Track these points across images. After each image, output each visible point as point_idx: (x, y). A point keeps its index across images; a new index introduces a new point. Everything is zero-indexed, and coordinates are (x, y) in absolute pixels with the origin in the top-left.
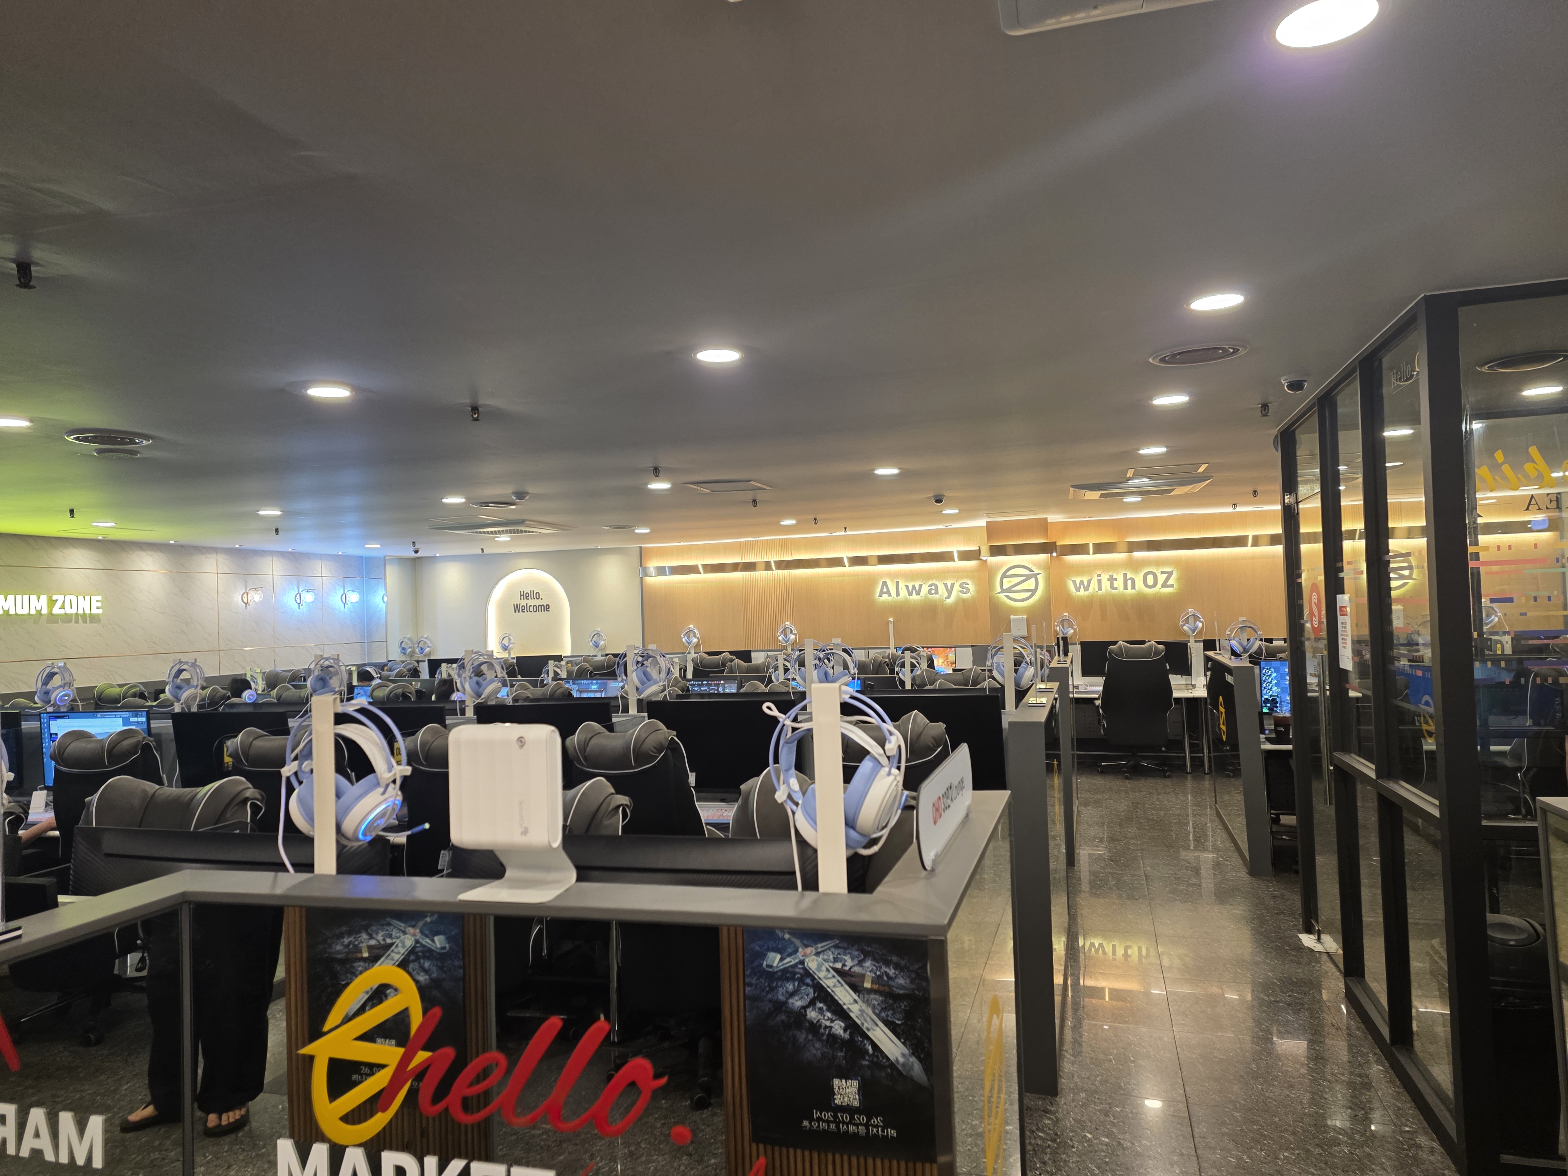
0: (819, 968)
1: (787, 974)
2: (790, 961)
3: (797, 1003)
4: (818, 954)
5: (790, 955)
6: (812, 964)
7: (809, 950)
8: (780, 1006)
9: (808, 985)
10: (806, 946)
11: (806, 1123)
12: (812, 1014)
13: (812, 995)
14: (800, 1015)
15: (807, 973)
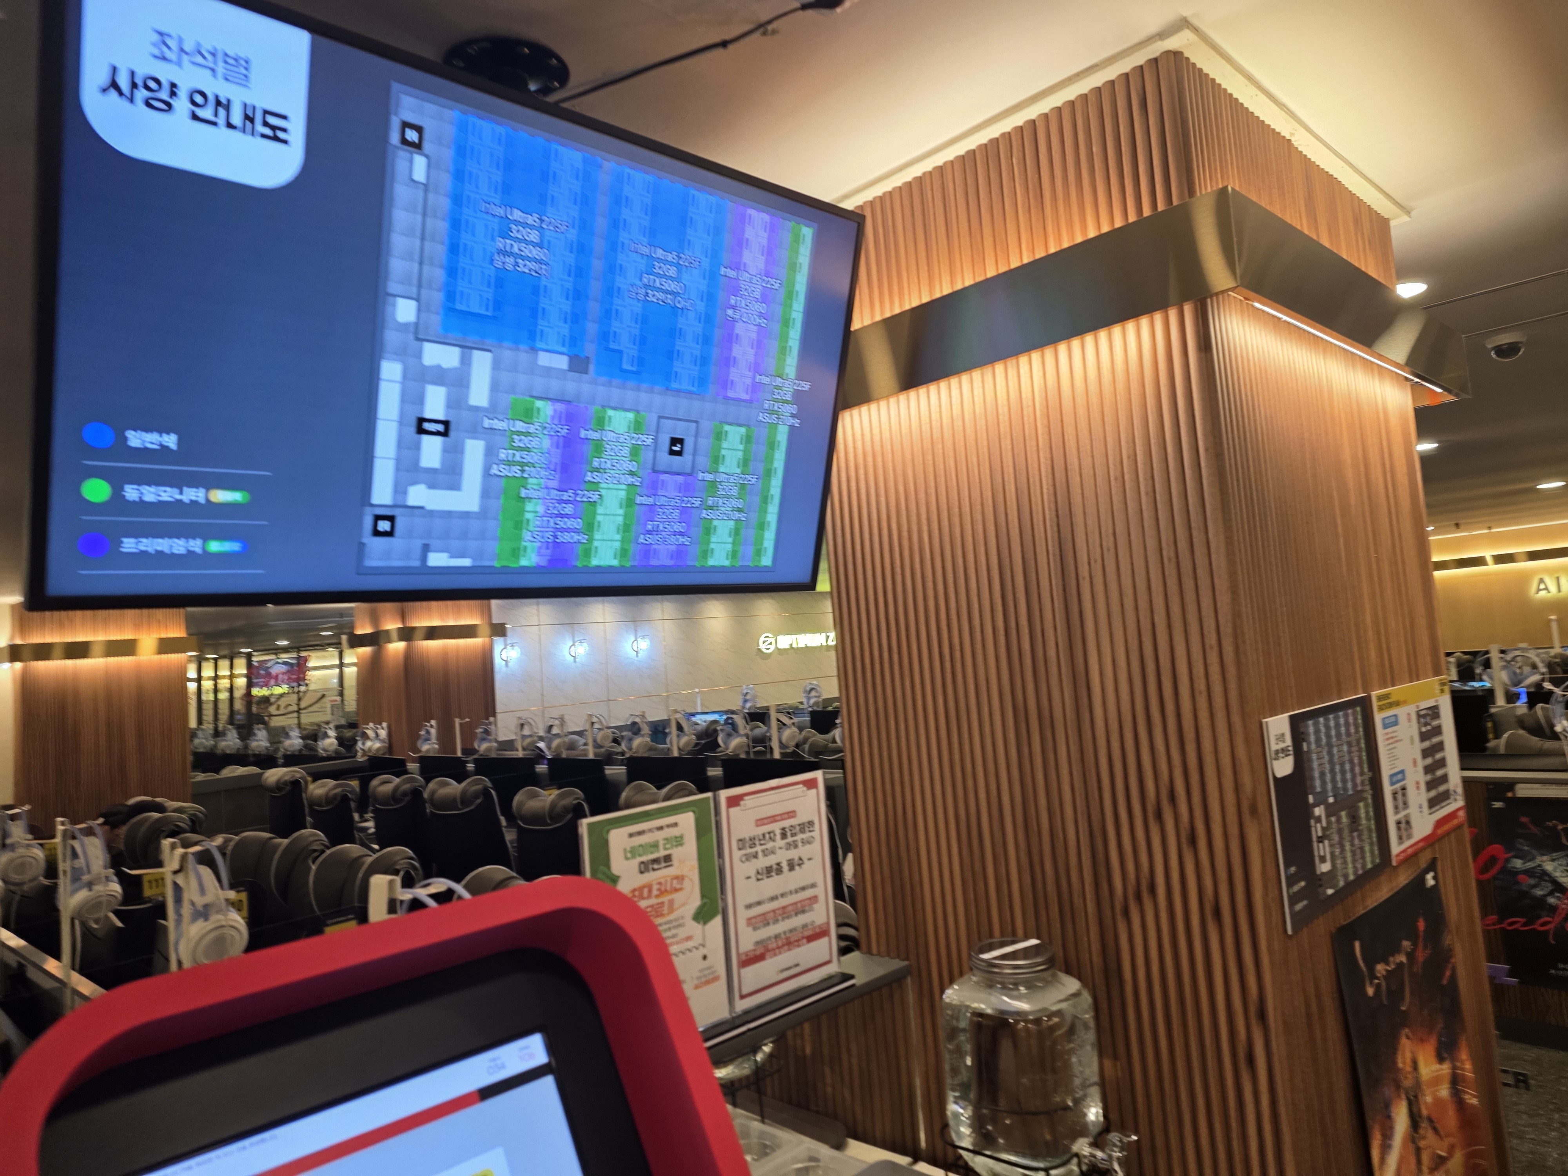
0: (1555, 869)
1: (1529, 873)
2: (1530, 865)
3: (1539, 892)
4: (1553, 860)
5: (1530, 861)
6: (1549, 867)
7: (1545, 858)
8: (1525, 894)
9: (1546, 881)
10: (1543, 855)
11: (1553, 971)
12: (1552, 900)
13: (1551, 888)
14: (1542, 900)
15: (1545, 873)
